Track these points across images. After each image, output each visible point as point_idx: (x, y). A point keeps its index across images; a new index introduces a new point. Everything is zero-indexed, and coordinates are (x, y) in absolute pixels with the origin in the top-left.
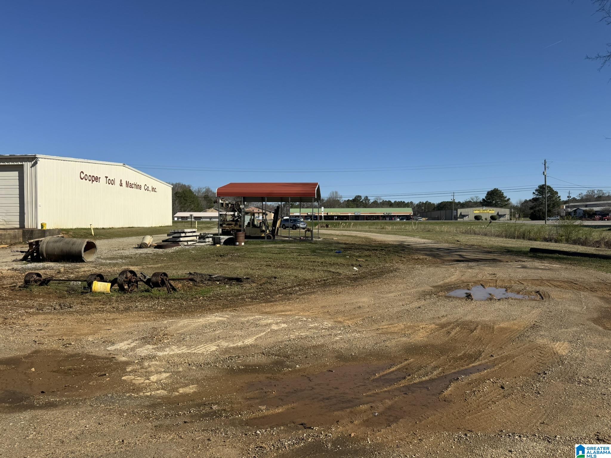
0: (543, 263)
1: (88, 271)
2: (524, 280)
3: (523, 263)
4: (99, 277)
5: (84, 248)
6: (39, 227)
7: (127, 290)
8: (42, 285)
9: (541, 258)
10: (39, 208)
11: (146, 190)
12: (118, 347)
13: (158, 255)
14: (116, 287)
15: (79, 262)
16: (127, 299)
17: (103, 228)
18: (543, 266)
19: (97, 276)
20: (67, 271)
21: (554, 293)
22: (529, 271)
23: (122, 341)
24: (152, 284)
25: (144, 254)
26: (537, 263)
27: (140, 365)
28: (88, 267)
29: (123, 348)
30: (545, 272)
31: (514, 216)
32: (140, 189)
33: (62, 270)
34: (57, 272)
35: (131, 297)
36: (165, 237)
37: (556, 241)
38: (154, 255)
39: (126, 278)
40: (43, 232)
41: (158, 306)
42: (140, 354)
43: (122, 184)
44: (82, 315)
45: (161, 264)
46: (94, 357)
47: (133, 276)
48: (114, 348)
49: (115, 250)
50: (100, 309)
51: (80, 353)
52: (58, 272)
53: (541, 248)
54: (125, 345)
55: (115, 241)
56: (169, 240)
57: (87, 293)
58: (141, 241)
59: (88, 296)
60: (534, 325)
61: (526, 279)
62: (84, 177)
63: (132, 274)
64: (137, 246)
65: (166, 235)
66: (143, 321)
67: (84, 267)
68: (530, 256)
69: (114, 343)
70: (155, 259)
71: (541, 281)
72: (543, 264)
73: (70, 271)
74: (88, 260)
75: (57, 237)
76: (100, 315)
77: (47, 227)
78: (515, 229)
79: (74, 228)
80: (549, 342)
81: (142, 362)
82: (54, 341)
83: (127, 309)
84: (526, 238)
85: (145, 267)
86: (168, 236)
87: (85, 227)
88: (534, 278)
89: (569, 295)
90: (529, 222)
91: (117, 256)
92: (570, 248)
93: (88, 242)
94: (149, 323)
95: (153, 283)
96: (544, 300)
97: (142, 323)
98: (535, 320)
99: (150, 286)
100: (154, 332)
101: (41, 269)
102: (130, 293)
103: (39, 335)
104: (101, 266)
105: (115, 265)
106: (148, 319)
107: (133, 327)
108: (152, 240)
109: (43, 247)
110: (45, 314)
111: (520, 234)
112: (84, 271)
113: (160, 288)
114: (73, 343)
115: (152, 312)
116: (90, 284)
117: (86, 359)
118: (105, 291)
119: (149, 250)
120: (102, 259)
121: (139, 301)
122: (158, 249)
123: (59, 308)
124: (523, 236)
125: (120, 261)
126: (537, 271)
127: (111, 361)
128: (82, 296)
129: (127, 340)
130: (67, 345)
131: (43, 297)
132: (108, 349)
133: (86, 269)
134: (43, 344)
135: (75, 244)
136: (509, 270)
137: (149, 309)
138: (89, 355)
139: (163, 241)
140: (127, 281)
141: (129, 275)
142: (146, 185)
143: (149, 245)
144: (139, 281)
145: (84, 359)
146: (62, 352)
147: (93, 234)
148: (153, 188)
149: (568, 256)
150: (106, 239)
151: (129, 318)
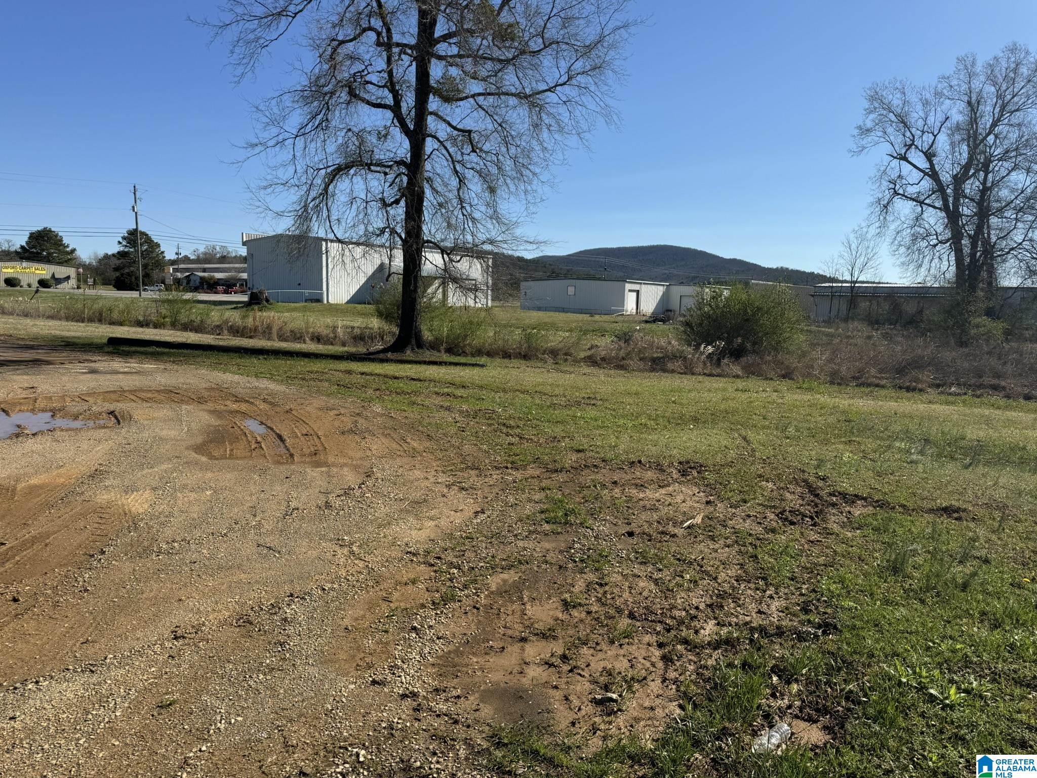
0: (128, 363)
2: (89, 394)
3: (92, 365)
9: (126, 355)
18: (126, 367)
21: (140, 412)
22: (101, 378)
26: (118, 364)
30: (129, 377)
31: (86, 282)
37: (156, 326)
53: (128, 337)
60: (96, 470)
61: (95, 393)
68: (108, 352)
71: (121, 394)
72: (128, 365)
78: (84, 305)
80: (119, 496)
84: (106, 320)
88: (108, 390)
89: (164, 412)
90: (110, 293)
92: (177, 336)
96: (122, 424)
98: (100, 462)
111: (93, 313)
124: (99, 318)
126: (115, 377)
136: (65, 378)
149: (171, 350)
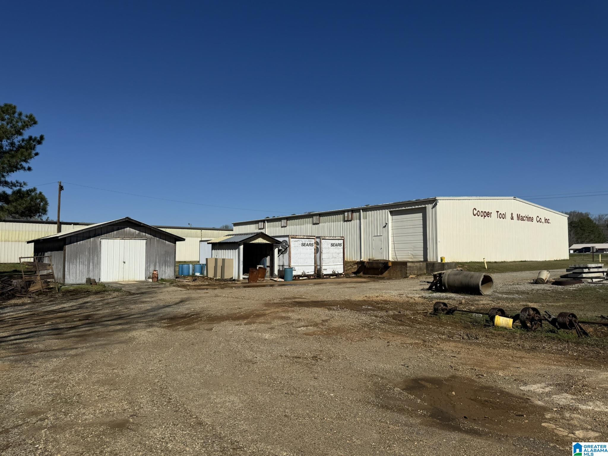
1: (487, 304)
4: (500, 312)
5: (482, 282)
6: (439, 261)
7: (530, 328)
8: (448, 314)
10: (438, 243)
11: (538, 222)
12: (532, 389)
13: (557, 292)
14: (518, 323)
15: (477, 295)
16: (531, 338)
17: (495, 262)
19: (498, 310)
20: (468, 303)
23: (535, 383)
24: (558, 324)
25: (541, 291)
27: (560, 415)
28: (485, 300)
29: (537, 390)
32: (532, 221)
33: (463, 301)
34: (458, 303)
35: (535, 337)
36: (564, 272)
38: (553, 291)
39: (529, 315)
40: (443, 265)
41: (569, 350)
42: (558, 402)
43: (513, 217)
44: (489, 348)
45: (562, 302)
46: (508, 393)
47: (536, 313)
48: (527, 389)
49: (510, 285)
50: (505, 345)
51: (494, 387)
52: (460, 303)
54: (538, 388)
55: (509, 276)
56: (569, 276)
57: (489, 326)
58: (537, 276)
59: (491, 329)
62: (476, 213)
63: (535, 312)
64: (532, 281)
65: (565, 270)
66: (554, 365)
67: (482, 300)
69: (526, 383)
70: (554, 296)
73: (470, 303)
74: (485, 293)
75: (457, 270)
76: (506, 350)
77: (446, 261)
79: (468, 261)
81: (562, 412)
82: (467, 370)
83: (533, 349)
85: (545, 304)
86: (567, 271)
87: (478, 261)
91: (513, 290)
93: (484, 276)
94: (562, 369)
95: (560, 324)
97: (554, 367)
99: (557, 327)
100: (570, 380)
101: (445, 299)
102: (533, 331)
103: (454, 361)
104: (498, 300)
105: (513, 300)
106: (559, 363)
107: (544, 370)
108: (549, 275)
109: (445, 279)
110: (455, 341)
112: (483, 304)
113: (567, 330)
114: (485, 375)
115: (563, 356)
116: (492, 318)
117: (500, 394)
118: (508, 326)
119: (546, 286)
120: (498, 293)
121: (545, 342)
122: (556, 286)
123: (467, 338)
125: (516, 296)
127: (527, 402)
128: (485, 329)
129: (540, 382)
130: (480, 376)
131: (451, 325)
132: (520, 388)
133: (485, 302)
134: (458, 370)
135: (473, 277)
137: (559, 352)
138: (503, 391)
139: (562, 277)
140: (530, 319)
141: (532, 312)
142: (538, 216)
143: (546, 281)
144: (543, 319)
145: (498, 394)
146: (476, 382)
147: (486, 267)
148: (547, 219)
150: (500, 273)
151: (537, 359)
